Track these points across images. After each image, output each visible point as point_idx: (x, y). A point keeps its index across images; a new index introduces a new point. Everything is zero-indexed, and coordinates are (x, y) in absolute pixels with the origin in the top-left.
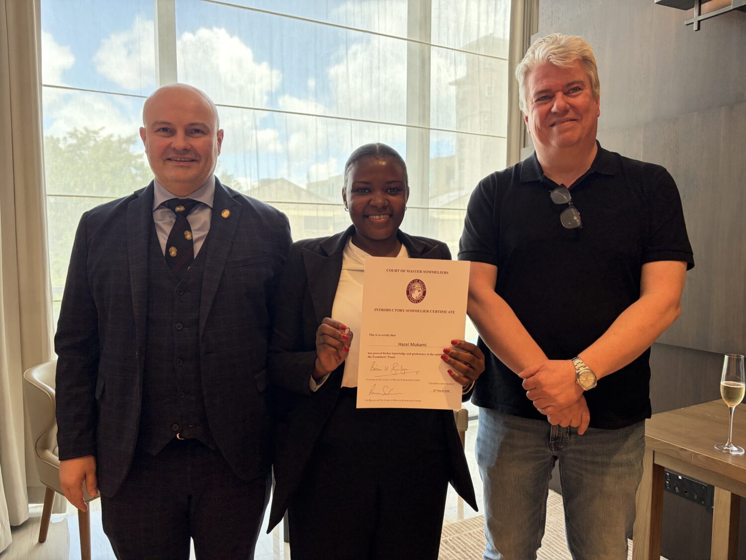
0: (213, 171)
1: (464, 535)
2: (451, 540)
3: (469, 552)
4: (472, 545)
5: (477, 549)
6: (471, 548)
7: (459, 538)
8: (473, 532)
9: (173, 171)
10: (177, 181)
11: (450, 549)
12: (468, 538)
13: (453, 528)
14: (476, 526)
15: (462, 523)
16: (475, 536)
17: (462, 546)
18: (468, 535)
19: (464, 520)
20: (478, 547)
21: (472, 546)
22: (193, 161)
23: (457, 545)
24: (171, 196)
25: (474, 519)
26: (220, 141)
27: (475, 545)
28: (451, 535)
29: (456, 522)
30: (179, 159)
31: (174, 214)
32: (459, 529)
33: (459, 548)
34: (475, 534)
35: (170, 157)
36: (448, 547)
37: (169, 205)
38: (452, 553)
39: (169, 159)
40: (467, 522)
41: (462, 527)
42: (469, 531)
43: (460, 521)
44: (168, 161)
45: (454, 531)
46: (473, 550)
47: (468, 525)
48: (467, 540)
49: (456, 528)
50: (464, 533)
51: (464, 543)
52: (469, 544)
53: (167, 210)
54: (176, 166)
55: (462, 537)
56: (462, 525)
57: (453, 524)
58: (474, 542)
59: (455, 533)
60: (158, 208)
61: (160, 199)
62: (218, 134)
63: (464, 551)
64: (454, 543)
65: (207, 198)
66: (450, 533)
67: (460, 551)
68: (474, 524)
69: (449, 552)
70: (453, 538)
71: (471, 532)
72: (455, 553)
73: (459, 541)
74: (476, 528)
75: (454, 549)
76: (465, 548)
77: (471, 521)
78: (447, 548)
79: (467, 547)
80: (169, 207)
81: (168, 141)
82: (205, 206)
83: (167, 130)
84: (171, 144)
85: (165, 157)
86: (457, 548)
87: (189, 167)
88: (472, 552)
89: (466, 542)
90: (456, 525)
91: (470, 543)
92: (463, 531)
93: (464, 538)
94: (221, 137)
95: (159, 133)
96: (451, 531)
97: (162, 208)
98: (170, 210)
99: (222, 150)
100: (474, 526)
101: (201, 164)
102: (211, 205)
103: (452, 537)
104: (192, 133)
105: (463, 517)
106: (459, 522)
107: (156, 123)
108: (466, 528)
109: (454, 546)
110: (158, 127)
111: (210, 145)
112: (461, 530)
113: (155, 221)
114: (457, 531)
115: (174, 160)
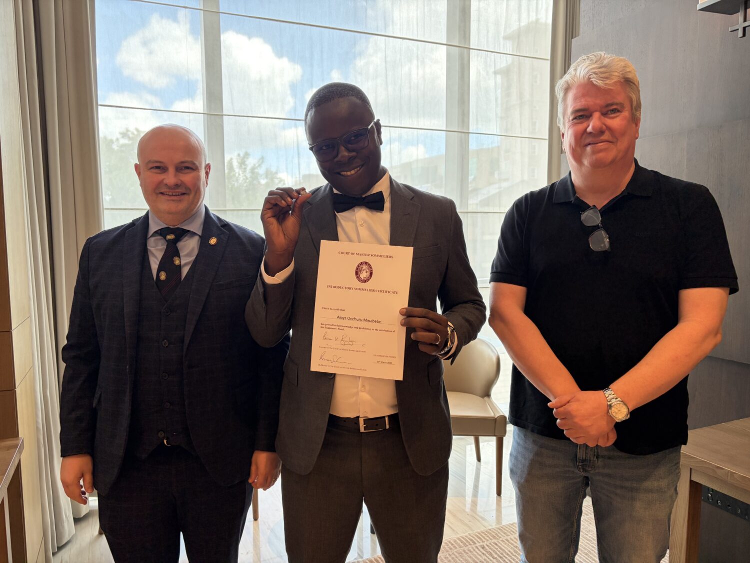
0: (202, 202)
1: (501, 541)
2: (488, 546)
3: (506, 558)
4: (509, 551)
5: (514, 555)
6: (508, 555)
7: (496, 544)
8: (511, 539)
9: (165, 204)
10: (169, 213)
11: (487, 555)
12: (505, 544)
13: (490, 534)
14: (513, 532)
15: (499, 529)
16: (512, 542)
17: (499, 551)
18: (505, 541)
19: (501, 526)
20: (515, 554)
21: (509, 553)
22: (184, 194)
23: (494, 551)
24: (164, 226)
25: (512, 525)
26: (207, 174)
27: (512, 551)
28: (488, 540)
29: (493, 527)
30: (170, 194)
31: (165, 241)
32: (496, 534)
33: (496, 554)
34: (512, 540)
35: (162, 191)
36: (485, 553)
37: (162, 233)
38: (489, 558)
39: (162, 193)
40: (505, 527)
41: (499, 533)
42: (507, 537)
43: (498, 526)
44: (160, 195)
45: (492, 536)
46: (510, 556)
47: (506, 531)
48: (504, 546)
49: (494, 534)
50: (501, 539)
51: (501, 549)
52: (506, 551)
53: (159, 237)
54: (168, 200)
55: (498, 542)
56: (499, 531)
57: (490, 530)
58: (512, 548)
59: (492, 538)
60: (153, 236)
61: (154, 227)
62: (205, 168)
63: (500, 557)
64: (490, 549)
65: (196, 226)
66: (488, 538)
67: (498, 557)
68: (511, 531)
69: (486, 558)
70: (490, 544)
71: (508, 538)
72: (491, 558)
73: (497, 547)
74: (513, 534)
75: (491, 554)
76: (502, 554)
77: (509, 527)
78: (483, 554)
79: (504, 553)
80: (161, 235)
81: (161, 177)
82: (194, 234)
83: (161, 168)
84: (163, 180)
85: (158, 192)
86: (493, 554)
87: (180, 201)
88: (509, 558)
89: (503, 548)
90: (493, 530)
91: (507, 549)
92: (501, 537)
93: (501, 544)
94: (208, 171)
95: (152, 170)
96: (488, 537)
97: (155, 236)
98: (162, 237)
99: (208, 182)
100: (512, 532)
101: (191, 196)
102: (200, 233)
103: (489, 542)
104: (181, 169)
105: (501, 523)
106: (496, 528)
107: (149, 162)
108: (503, 534)
109: (492, 552)
110: (151, 165)
111: (198, 178)
112: (497, 535)
113: (148, 248)
114: (494, 537)
115: (166, 194)
